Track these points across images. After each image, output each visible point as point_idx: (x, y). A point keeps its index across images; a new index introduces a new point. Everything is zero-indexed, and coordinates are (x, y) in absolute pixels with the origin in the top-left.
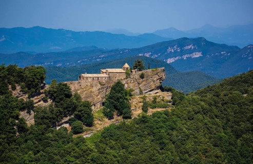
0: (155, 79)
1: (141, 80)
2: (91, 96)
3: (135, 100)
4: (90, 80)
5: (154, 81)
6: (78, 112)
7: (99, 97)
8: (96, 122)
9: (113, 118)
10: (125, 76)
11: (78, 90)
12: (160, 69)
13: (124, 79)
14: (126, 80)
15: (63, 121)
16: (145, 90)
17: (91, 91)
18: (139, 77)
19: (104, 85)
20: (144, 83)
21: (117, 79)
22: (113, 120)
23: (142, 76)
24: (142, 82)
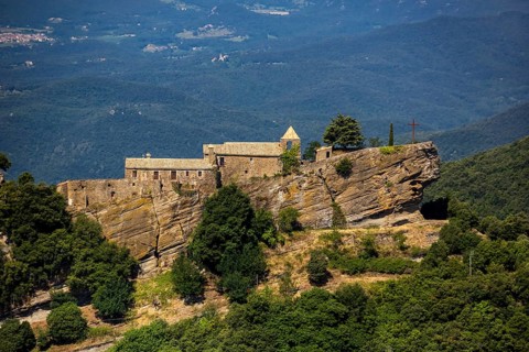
0: (394, 179)
1: (342, 181)
2: (144, 228)
3: (302, 243)
4: (143, 176)
5: (392, 186)
6: (79, 276)
7: (173, 230)
8: (139, 311)
9: (201, 300)
10: (277, 168)
11: (102, 207)
12: (409, 149)
13: (276, 176)
14: (282, 180)
15: (35, 301)
16: (353, 213)
17: (146, 213)
18: (331, 170)
19: (191, 194)
20: (352, 190)
21: (249, 176)
22: (199, 306)
23: (344, 170)
24: (345, 187)
